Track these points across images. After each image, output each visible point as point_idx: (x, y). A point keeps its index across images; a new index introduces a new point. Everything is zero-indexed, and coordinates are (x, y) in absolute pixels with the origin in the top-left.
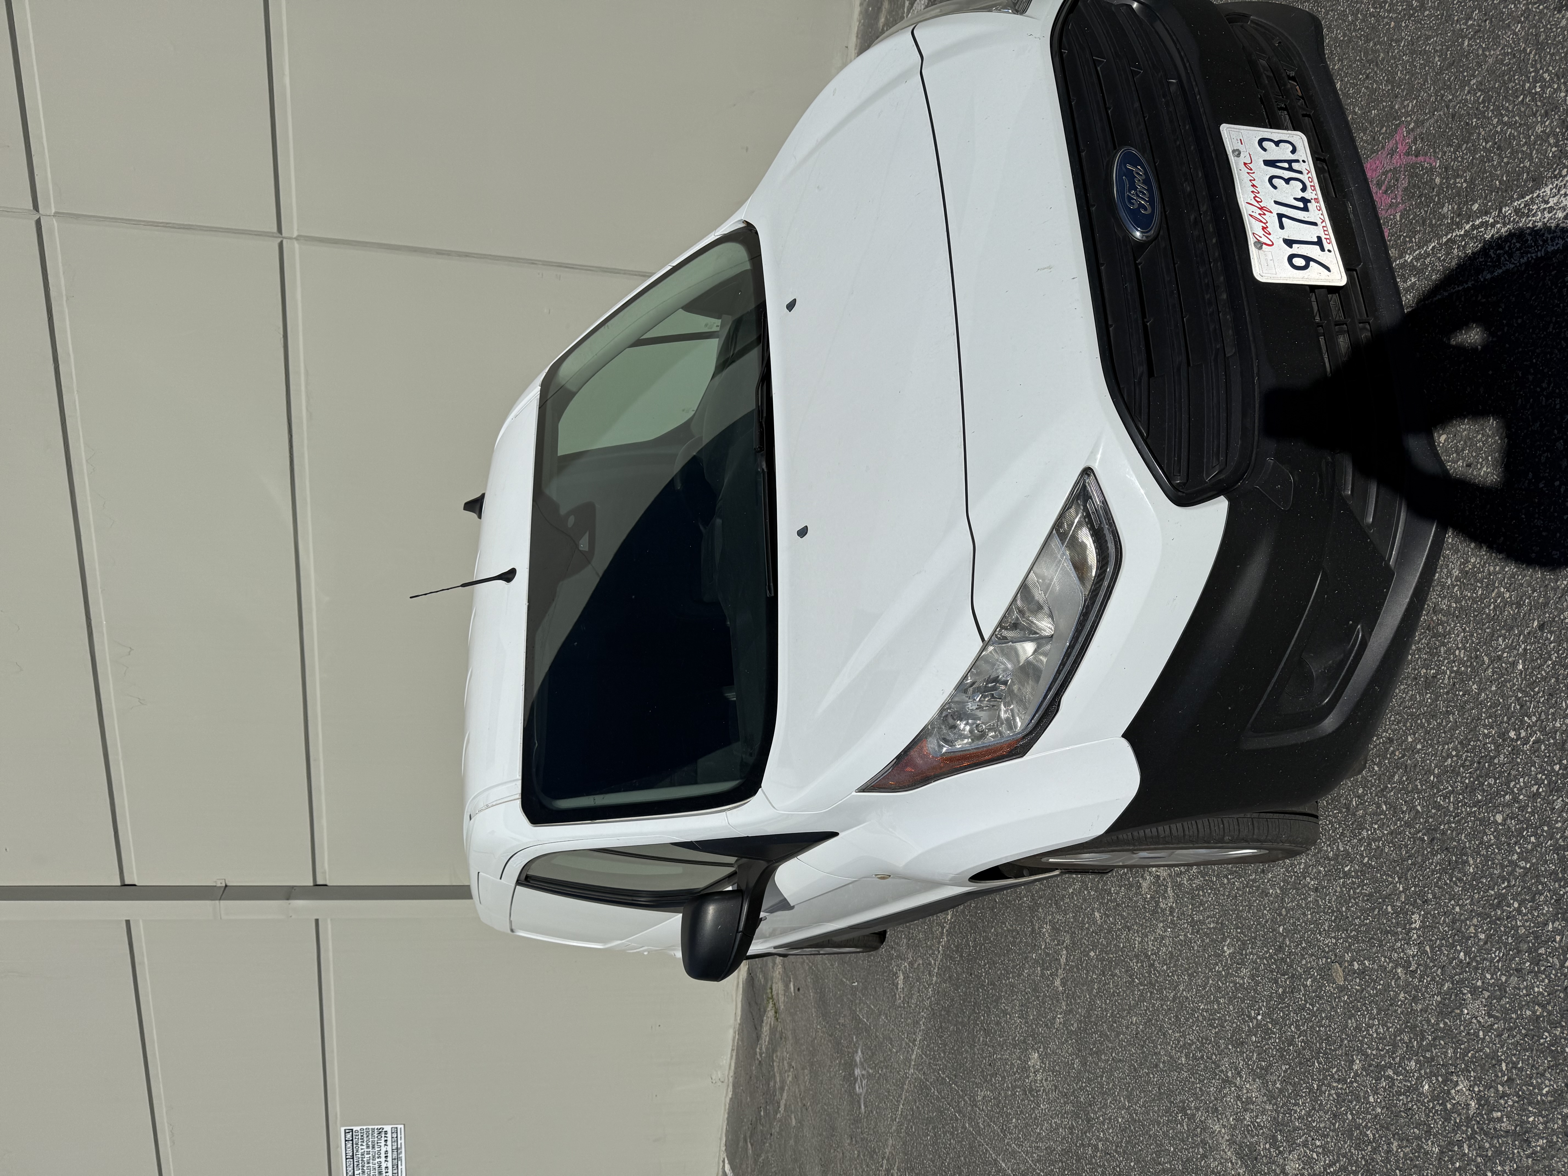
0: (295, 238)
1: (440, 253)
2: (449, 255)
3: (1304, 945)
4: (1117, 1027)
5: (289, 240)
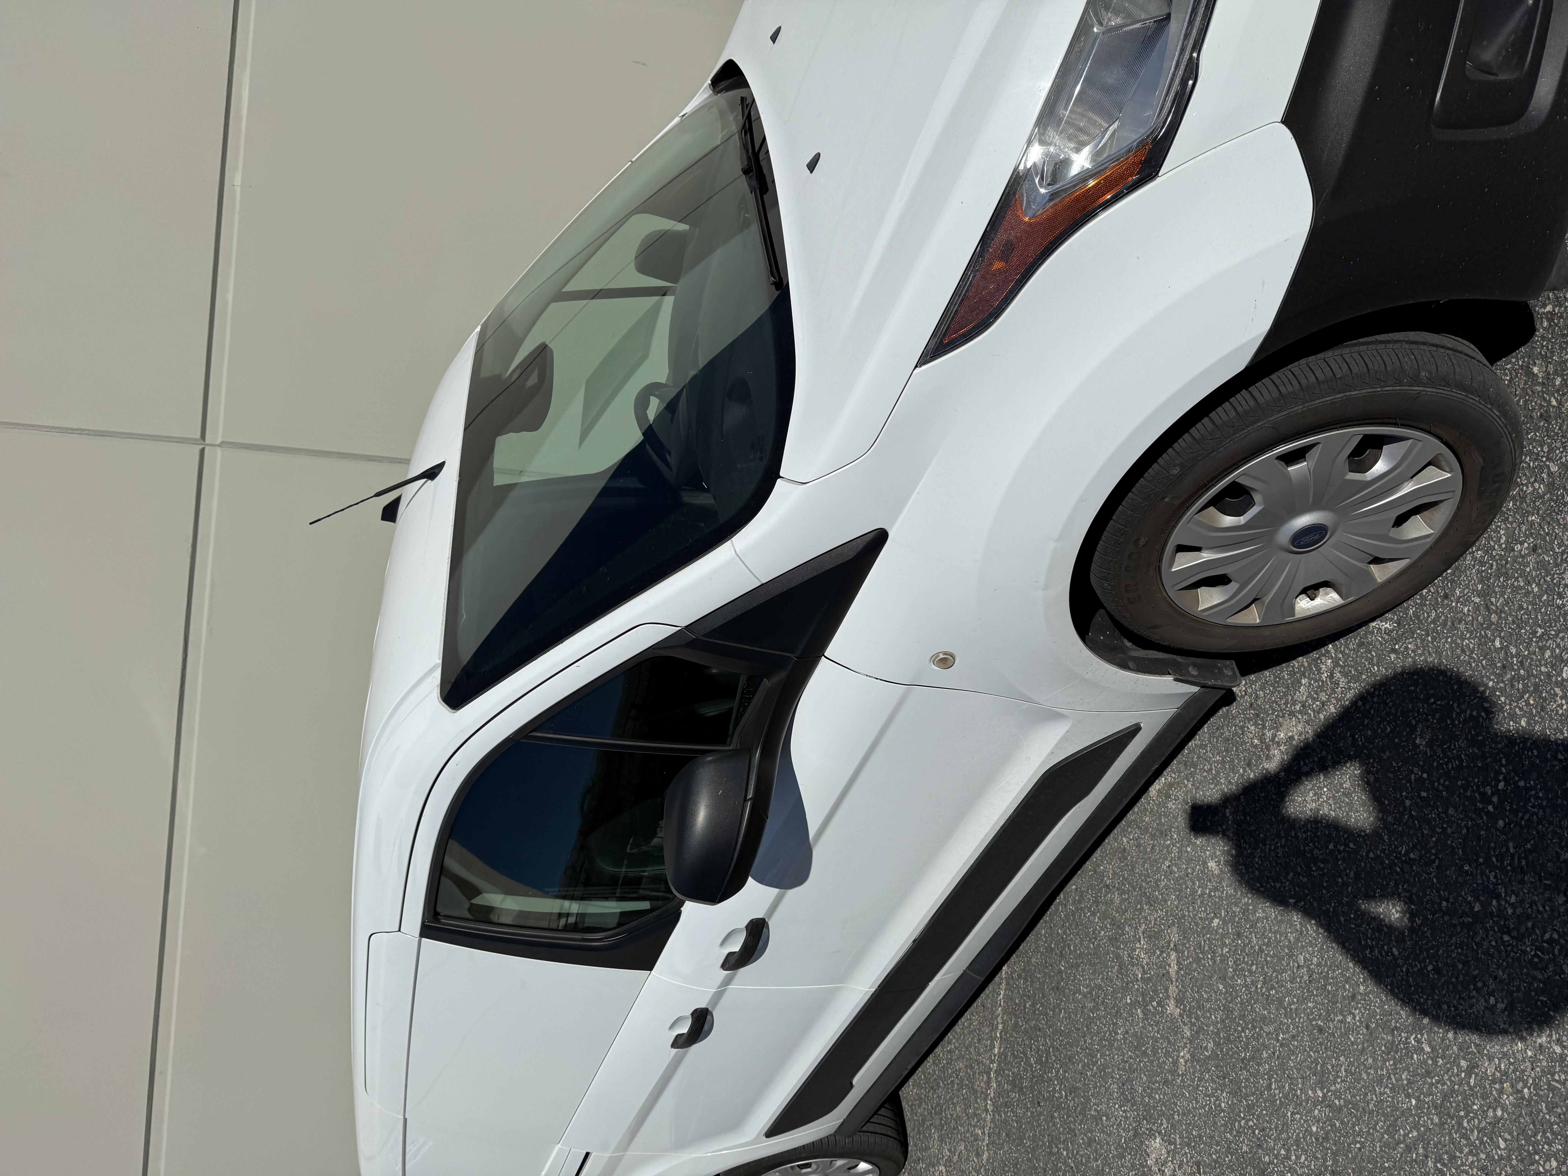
0: (219, 445)
1: (370, 459)
2: (380, 461)
3: (1540, 631)
4: (1277, 993)
5: (212, 447)
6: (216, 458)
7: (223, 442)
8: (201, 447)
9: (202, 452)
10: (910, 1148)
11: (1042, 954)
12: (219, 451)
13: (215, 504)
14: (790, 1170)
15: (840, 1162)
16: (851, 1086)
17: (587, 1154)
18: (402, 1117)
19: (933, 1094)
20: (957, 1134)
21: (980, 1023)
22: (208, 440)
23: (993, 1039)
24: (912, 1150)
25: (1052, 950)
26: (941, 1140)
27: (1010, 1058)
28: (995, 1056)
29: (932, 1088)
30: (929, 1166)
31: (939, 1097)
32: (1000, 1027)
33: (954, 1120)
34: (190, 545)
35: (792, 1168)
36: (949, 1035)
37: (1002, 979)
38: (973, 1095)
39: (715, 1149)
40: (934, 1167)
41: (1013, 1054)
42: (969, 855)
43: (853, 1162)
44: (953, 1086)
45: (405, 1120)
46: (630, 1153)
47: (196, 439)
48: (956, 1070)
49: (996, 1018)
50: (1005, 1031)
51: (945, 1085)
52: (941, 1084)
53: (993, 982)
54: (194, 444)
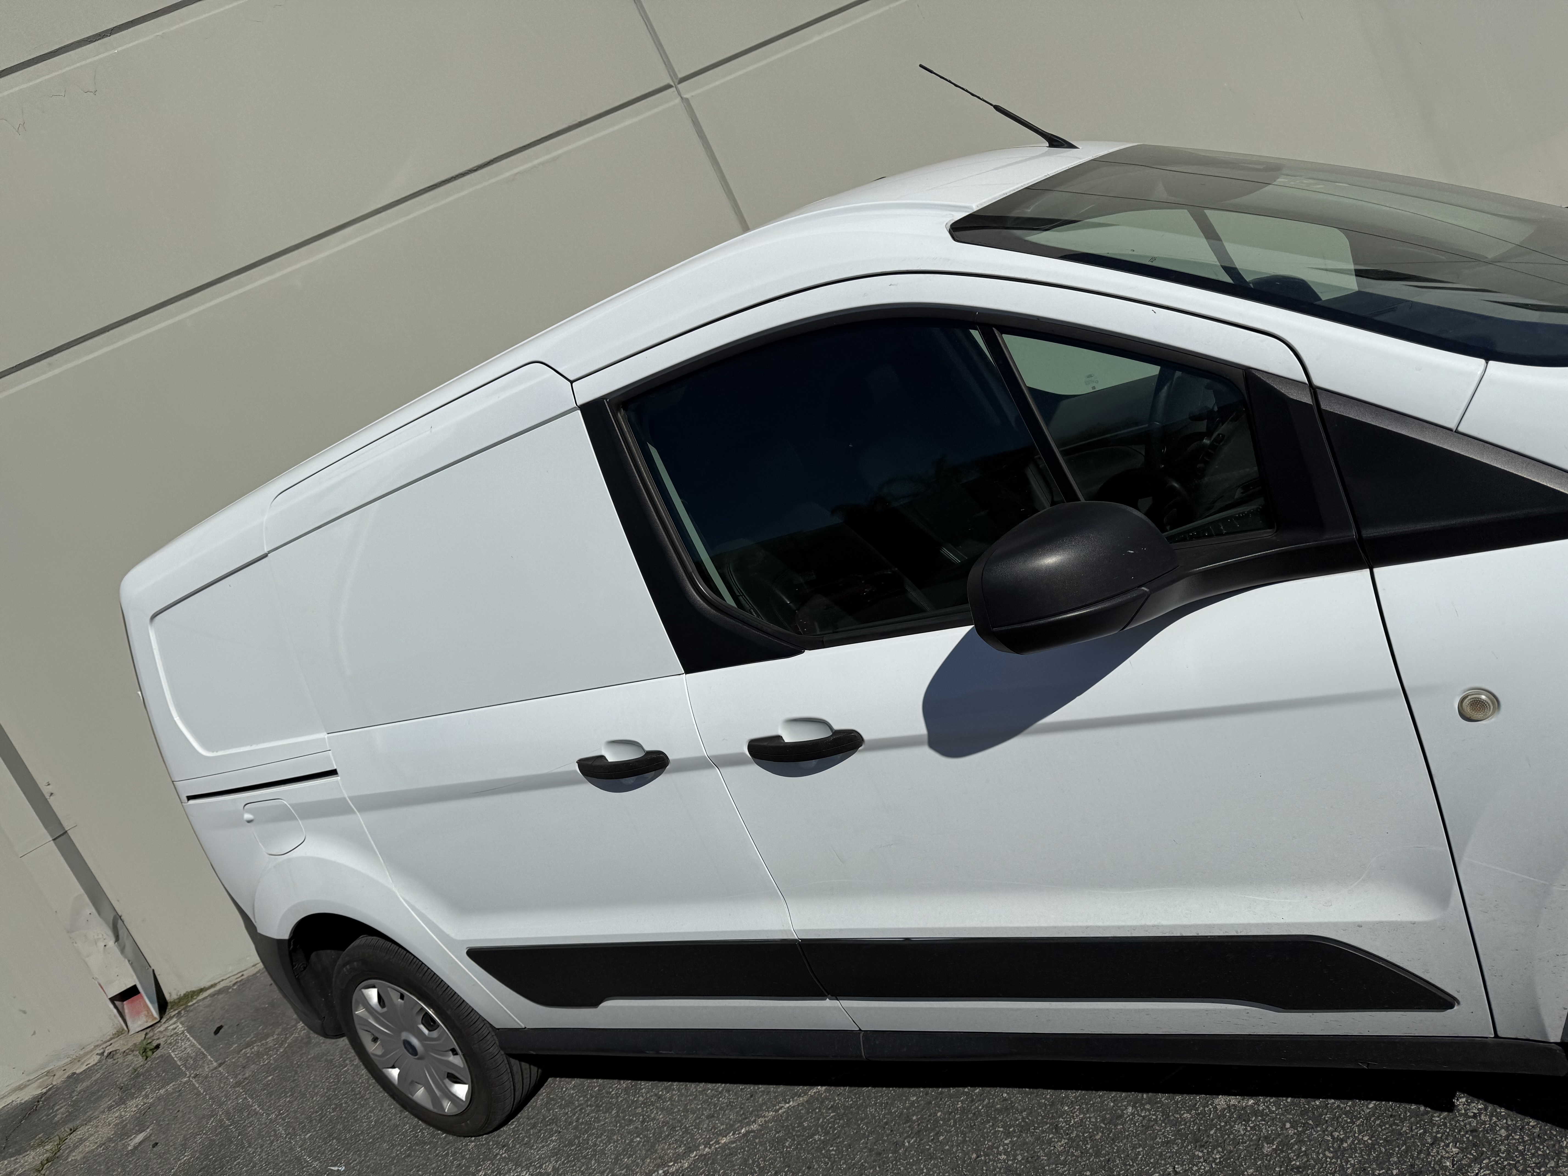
0: (682, 98)
5: (677, 93)
6: (670, 101)
7: (687, 99)
8: (672, 84)
9: (668, 87)
10: (505, 1128)
11: (890, 1113)
12: (678, 100)
13: (628, 122)
14: (417, 1009)
15: (457, 1061)
16: (595, 1003)
17: (333, 773)
18: (266, 550)
19: (592, 1111)
20: (583, 1164)
21: (730, 1104)
22: (680, 86)
23: (730, 1128)
24: (505, 1132)
25: (908, 1120)
26: (556, 1153)
27: (738, 1158)
28: (717, 1142)
29: (598, 1106)
30: (512, 1161)
31: (597, 1120)
32: (754, 1127)
33: (594, 1150)
34: (579, 120)
35: (422, 1009)
36: (675, 1084)
37: (806, 1094)
38: (647, 1151)
39: (418, 906)
40: (517, 1165)
41: (746, 1160)
42: (1107, 924)
43: (466, 1074)
44: (628, 1125)
45: (265, 556)
46: (360, 819)
47: (675, 75)
48: (648, 1116)
49: (759, 1116)
50: (758, 1134)
51: (618, 1116)
52: (614, 1112)
53: (791, 1088)
54: (670, 75)
